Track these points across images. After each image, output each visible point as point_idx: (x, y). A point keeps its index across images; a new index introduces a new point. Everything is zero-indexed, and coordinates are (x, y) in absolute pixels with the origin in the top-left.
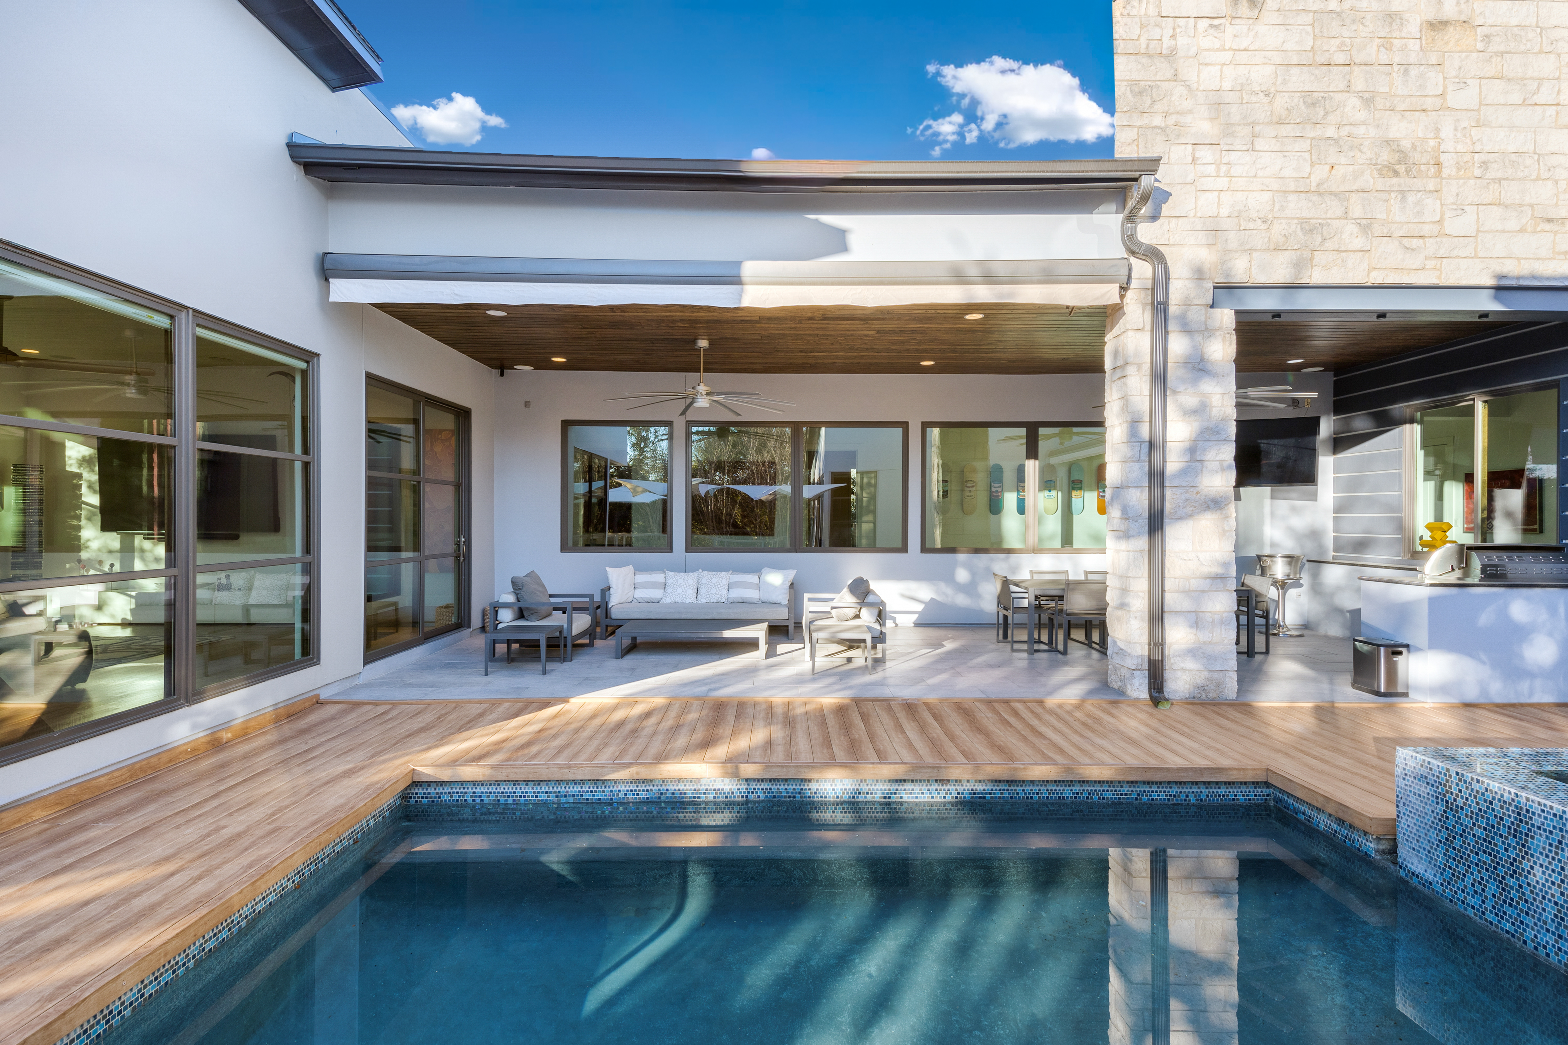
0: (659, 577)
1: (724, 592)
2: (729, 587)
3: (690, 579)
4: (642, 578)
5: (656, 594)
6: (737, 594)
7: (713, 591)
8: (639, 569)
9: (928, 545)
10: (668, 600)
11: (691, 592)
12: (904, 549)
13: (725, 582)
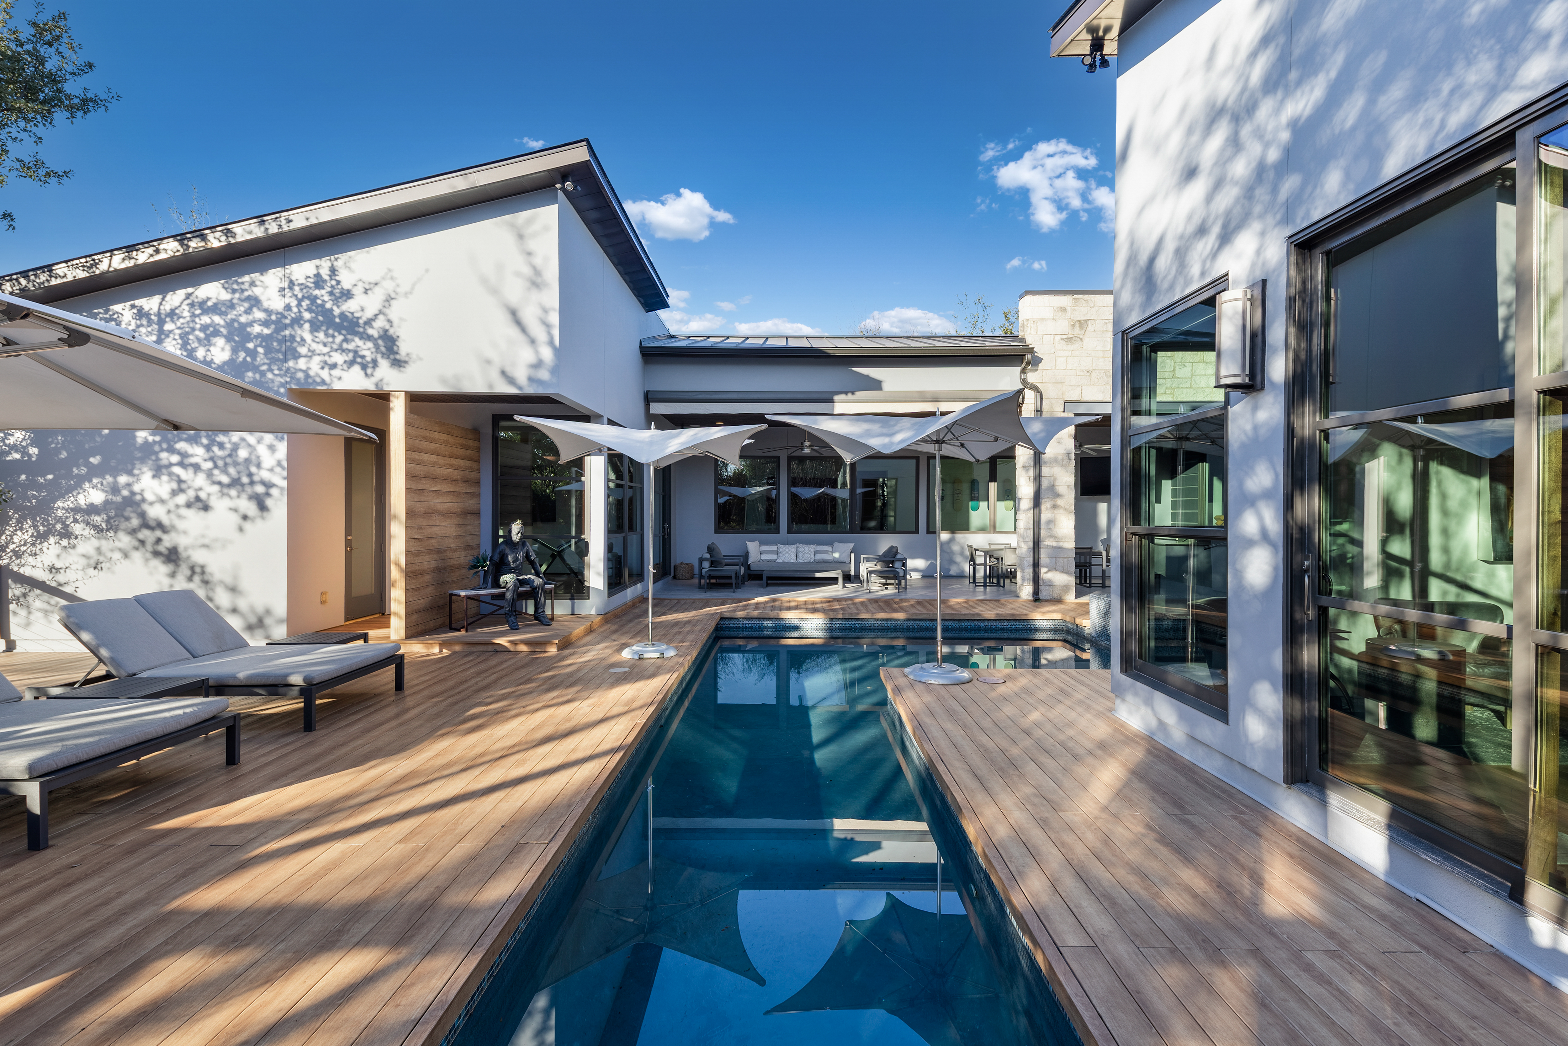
0: (774, 548)
1: (812, 556)
2: (816, 553)
3: (793, 548)
4: (764, 548)
5: (773, 557)
6: (820, 557)
7: (806, 555)
8: (762, 543)
9: (931, 530)
10: (780, 561)
11: (793, 556)
12: (916, 532)
13: (813, 550)
